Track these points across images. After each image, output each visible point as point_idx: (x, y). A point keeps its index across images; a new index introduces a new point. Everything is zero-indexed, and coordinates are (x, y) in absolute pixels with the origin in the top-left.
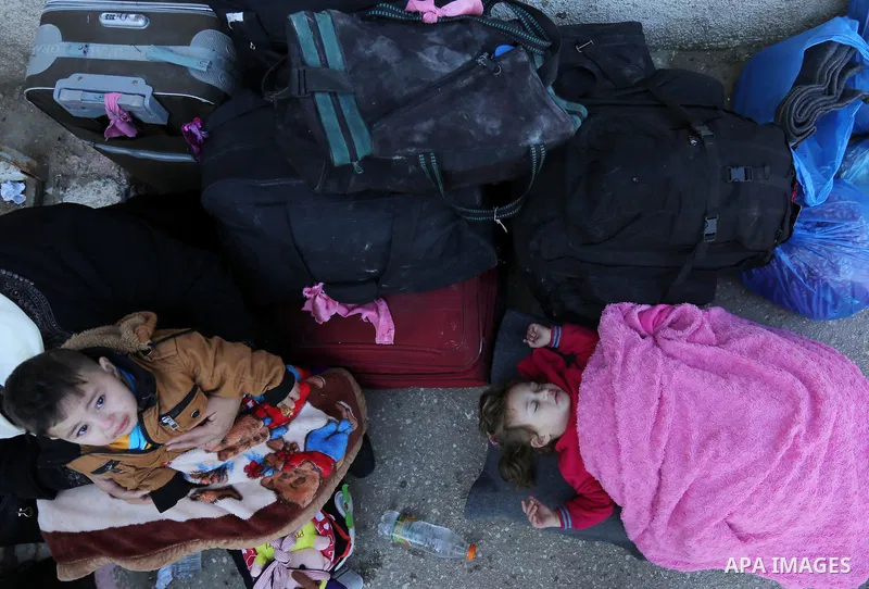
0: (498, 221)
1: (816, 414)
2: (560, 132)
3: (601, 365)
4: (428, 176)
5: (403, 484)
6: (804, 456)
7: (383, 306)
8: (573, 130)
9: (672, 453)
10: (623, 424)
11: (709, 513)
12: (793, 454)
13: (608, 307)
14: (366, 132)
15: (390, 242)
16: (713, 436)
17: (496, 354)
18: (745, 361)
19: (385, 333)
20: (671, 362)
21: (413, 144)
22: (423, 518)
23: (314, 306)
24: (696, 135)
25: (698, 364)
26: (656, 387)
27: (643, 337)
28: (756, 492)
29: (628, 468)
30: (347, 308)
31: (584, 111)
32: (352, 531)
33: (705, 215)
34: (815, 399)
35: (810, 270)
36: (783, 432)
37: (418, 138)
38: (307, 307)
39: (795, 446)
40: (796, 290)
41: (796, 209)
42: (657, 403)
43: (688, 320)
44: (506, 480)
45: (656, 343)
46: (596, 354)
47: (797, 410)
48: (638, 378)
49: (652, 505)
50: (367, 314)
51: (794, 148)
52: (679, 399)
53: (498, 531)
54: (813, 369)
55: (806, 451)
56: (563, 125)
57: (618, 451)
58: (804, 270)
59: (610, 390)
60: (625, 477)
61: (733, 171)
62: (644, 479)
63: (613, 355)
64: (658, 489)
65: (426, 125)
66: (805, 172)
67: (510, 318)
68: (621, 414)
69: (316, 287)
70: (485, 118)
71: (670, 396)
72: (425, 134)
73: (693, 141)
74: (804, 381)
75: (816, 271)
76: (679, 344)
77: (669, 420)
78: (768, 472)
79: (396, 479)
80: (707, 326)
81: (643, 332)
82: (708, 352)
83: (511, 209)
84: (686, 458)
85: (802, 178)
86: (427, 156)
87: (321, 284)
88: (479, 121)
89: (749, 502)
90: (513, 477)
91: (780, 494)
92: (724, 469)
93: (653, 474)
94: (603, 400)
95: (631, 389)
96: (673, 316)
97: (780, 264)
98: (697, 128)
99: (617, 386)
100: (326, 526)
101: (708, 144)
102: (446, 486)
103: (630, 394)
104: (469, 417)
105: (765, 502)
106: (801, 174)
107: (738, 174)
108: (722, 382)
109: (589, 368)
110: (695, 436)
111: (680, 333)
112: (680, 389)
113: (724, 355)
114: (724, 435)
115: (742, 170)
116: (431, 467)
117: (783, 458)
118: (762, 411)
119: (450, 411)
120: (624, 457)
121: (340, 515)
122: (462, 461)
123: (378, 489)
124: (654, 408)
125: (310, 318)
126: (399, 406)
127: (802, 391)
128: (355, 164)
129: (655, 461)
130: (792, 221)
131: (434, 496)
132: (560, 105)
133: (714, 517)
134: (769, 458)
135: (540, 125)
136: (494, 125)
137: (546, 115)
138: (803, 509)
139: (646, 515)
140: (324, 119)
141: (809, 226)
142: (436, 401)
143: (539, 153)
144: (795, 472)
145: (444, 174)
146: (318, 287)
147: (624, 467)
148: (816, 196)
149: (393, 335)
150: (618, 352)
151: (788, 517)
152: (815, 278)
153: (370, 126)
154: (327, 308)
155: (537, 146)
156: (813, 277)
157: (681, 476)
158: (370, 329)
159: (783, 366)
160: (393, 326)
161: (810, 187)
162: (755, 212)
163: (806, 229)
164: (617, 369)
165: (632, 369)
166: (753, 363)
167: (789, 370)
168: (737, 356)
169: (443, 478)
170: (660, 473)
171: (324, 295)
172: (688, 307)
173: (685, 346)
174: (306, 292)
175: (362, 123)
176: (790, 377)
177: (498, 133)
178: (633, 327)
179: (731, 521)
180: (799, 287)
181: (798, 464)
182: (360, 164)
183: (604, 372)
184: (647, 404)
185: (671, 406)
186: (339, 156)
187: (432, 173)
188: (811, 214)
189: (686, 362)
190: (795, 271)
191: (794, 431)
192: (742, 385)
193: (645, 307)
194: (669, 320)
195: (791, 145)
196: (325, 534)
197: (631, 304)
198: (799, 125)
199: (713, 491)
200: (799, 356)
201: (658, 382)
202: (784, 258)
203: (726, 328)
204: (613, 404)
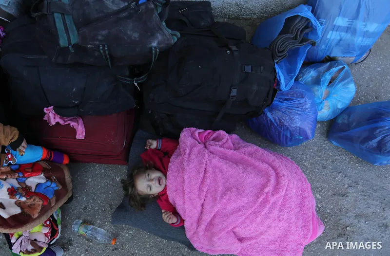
0: (136, 84)
1: (278, 183)
2: (166, 42)
3: (179, 155)
4: (104, 57)
5: (85, 208)
6: (272, 201)
7: (81, 121)
8: (172, 42)
9: (209, 196)
10: (187, 181)
11: (225, 226)
12: (266, 201)
13: (184, 129)
14: (76, 32)
15: (85, 88)
16: (229, 189)
17: (131, 148)
18: (246, 157)
19: (81, 134)
20: (212, 155)
21: (97, 40)
22: (93, 224)
23: (49, 117)
24: (230, 49)
25: (224, 157)
26: (204, 166)
27: (199, 143)
28: (247, 218)
29: (187, 201)
30: (64, 121)
31: (178, 34)
32: (60, 227)
33: (231, 86)
34: (278, 177)
35: (280, 120)
36: (262, 190)
37: (100, 38)
38: (46, 118)
39: (267, 197)
40: (273, 130)
41: (275, 91)
42: (203, 172)
43: (221, 138)
44: (132, 206)
45: (205, 147)
46: (177, 150)
47: (269, 181)
48: (196, 160)
49: (198, 220)
50: (72, 124)
51: (277, 63)
52: (214, 172)
53: (128, 233)
54: (277, 163)
55: (272, 200)
56: (168, 39)
57: (184, 194)
58: (277, 120)
59: (182, 166)
60: (186, 206)
61: (246, 67)
62: (195, 208)
63: (185, 150)
64: (201, 213)
65: (104, 32)
66: (281, 74)
67: (140, 133)
68: (186, 177)
69: (50, 108)
70: (132, 32)
71: (210, 169)
72: (103, 36)
73: (228, 52)
74: (273, 168)
75: (283, 121)
76: (216, 147)
77: (208, 181)
78: (253, 209)
79: (82, 206)
80: (230, 141)
81: (200, 141)
82: (230, 152)
83: (143, 79)
84: (215, 199)
85: (279, 77)
86: (104, 46)
87: (52, 107)
88: (129, 33)
89: (243, 222)
90: (136, 205)
91: (259, 219)
92: (233, 206)
93: (199, 205)
94: (178, 170)
95: (192, 165)
96: (214, 135)
97: (267, 117)
98: (231, 47)
99: (185, 164)
100: (48, 223)
101: (236, 54)
102: (105, 210)
103: (191, 168)
104: (118, 179)
105: (251, 223)
106: (279, 76)
107: (248, 69)
108: (235, 166)
109: (173, 156)
110: (220, 189)
111: (217, 143)
112: (215, 167)
113: (237, 154)
114: (234, 189)
115: (250, 67)
116: (99, 201)
117: (261, 203)
118: (252, 180)
119: (109, 177)
120: (186, 196)
121: (55, 219)
122: (113, 199)
123: (73, 210)
124: (201, 175)
125: (46, 123)
126: (86, 172)
127: (272, 172)
128: (70, 47)
129: (201, 200)
130: (273, 96)
131: (99, 215)
132: (168, 31)
133: (227, 227)
134: (255, 202)
135: (157, 38)
136: (136, 35)
137: (160, 34)
138: (269, 227)
139: (195, 224)
140: (57, 25)
141: (281, 100)
142: (103, 171)
143: (156, 51)
144: (266, 210)
145: (111, 56)
146: (51, 108)
147: (186, 201)
148: (286, 86)
149: (84, 135)
150: (187, 149)
151: (262, 230)
152: (282, 124)
153: (78, 29)
154: (54, 118)
155: (155, 48)
156: (281, 124)
157: (212, 207)
158: (74, 131)
159: (264, 161)
160: (84, 131)
161: (283, 82)
162: (255, 88)
163: (280, 101)
164: (186, 157)
165: (193, 157)
166: (250, 159)
167: (267, 163)
168: (242, 155)
169: (104, 206)
170: (203, 205)
171: (54, 112)
172: (222, 132)
173: (218, 148)
174: (45, 110)
175: (74, 28)
176: (266, 166)
177: (137, 39)
178: (195, 139)
179: (234, 230)
180: (275, 129)
181: (268, 206)
182: (72, 47)
183: (180, 158)
184: (199, 173)
185: (209, 175)
186: (63, 42)
187: (106, 56)
188: (282, 94)
189: (219, 156)
190: (273, 121)
191: (267, 190)
192: (244, 168)
193: (201, 131)
194: (212, 137)
195: (276, 61)
196: (47, 226)
197: (195, 129)
198: (279, 52)
199: (227, 216)
200: (271, 157)
201: (204, 164)
202: (269, 114)
203: (239, 143)
204: (183, 173)
